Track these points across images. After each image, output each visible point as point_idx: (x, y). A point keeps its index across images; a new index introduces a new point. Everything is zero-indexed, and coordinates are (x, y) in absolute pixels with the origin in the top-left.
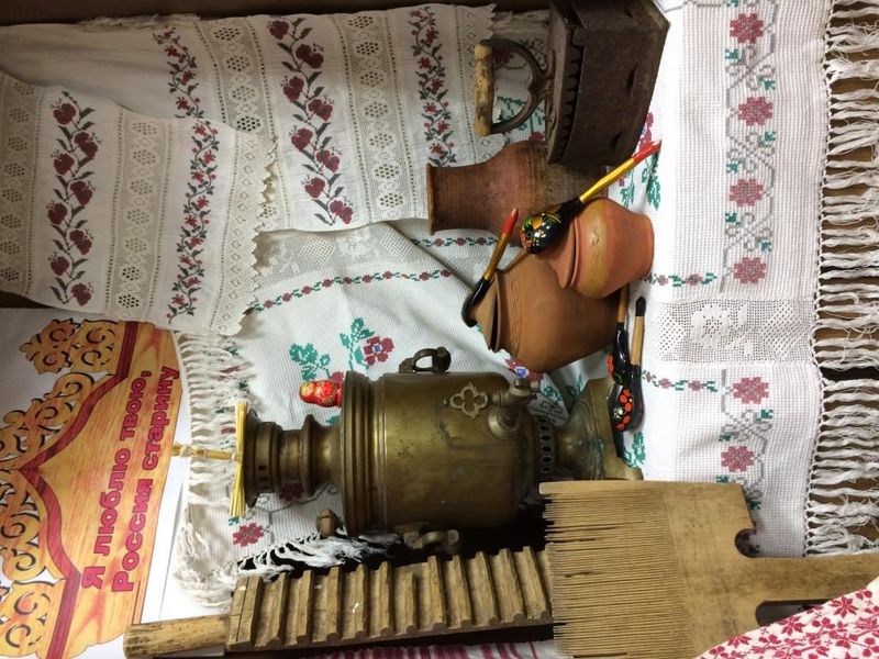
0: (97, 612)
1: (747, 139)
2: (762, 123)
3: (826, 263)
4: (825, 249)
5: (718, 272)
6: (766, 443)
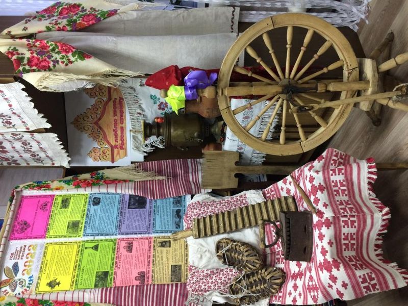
0: (118, 153)
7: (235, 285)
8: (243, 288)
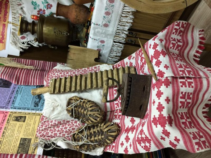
1: (109, 5)
2: (112, 3)
3: (118, 27)
4: (119, 25)
5: (101, 24)
6: (103, 49)
7: (77, 134)
8: (84, 138)
